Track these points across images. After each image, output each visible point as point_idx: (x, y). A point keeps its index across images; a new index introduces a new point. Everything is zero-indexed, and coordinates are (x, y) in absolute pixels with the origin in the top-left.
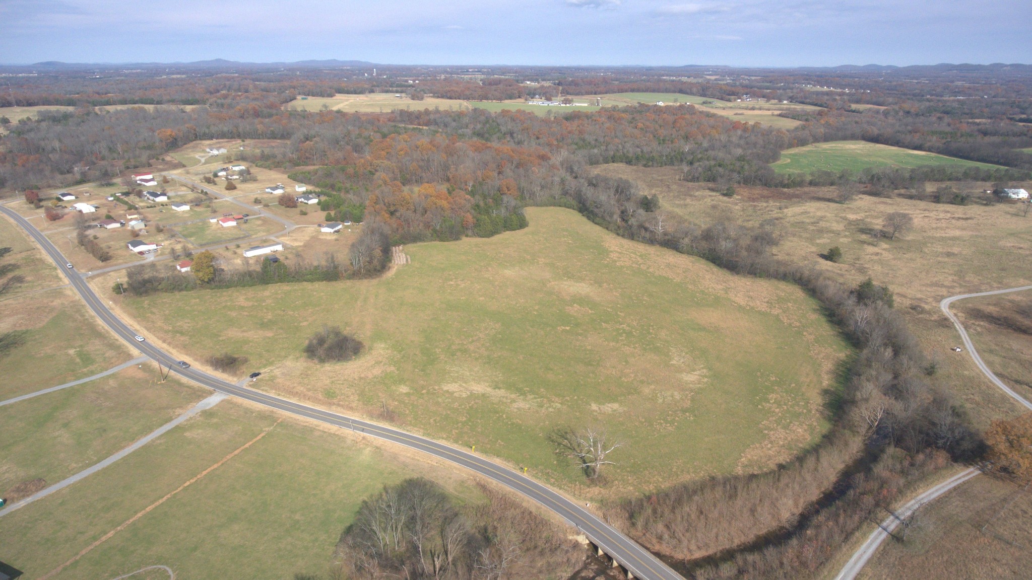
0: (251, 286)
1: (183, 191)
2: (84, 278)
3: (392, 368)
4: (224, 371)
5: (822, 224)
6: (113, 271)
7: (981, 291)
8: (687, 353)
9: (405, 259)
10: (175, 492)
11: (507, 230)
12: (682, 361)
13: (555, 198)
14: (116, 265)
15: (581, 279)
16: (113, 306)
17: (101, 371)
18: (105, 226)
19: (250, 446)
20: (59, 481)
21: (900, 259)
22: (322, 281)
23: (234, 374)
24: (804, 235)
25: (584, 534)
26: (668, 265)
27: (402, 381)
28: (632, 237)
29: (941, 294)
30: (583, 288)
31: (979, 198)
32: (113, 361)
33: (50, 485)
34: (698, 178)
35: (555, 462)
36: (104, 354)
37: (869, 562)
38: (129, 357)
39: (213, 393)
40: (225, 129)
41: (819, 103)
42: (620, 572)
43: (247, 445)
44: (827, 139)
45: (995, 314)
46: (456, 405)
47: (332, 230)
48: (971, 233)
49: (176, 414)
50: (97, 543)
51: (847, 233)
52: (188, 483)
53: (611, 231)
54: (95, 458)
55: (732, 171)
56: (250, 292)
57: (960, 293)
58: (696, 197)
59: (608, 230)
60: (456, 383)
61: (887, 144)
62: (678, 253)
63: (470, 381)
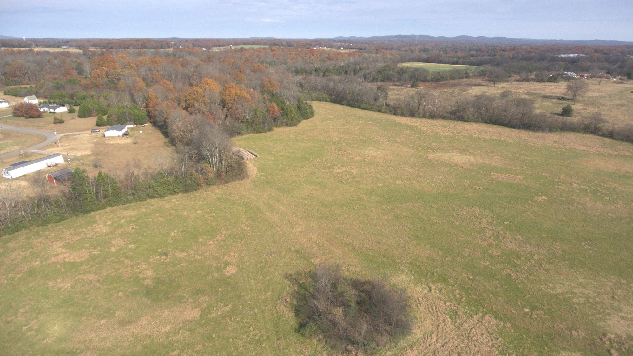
11: (304, 119)
47: (120, 133)
51: (540, 100)
53: (386, 113)
58: (394, 89)
59: (382, 112)
60: (609, 315)
61: (435, 63)
62: (464, 122)
63: (615, 304)
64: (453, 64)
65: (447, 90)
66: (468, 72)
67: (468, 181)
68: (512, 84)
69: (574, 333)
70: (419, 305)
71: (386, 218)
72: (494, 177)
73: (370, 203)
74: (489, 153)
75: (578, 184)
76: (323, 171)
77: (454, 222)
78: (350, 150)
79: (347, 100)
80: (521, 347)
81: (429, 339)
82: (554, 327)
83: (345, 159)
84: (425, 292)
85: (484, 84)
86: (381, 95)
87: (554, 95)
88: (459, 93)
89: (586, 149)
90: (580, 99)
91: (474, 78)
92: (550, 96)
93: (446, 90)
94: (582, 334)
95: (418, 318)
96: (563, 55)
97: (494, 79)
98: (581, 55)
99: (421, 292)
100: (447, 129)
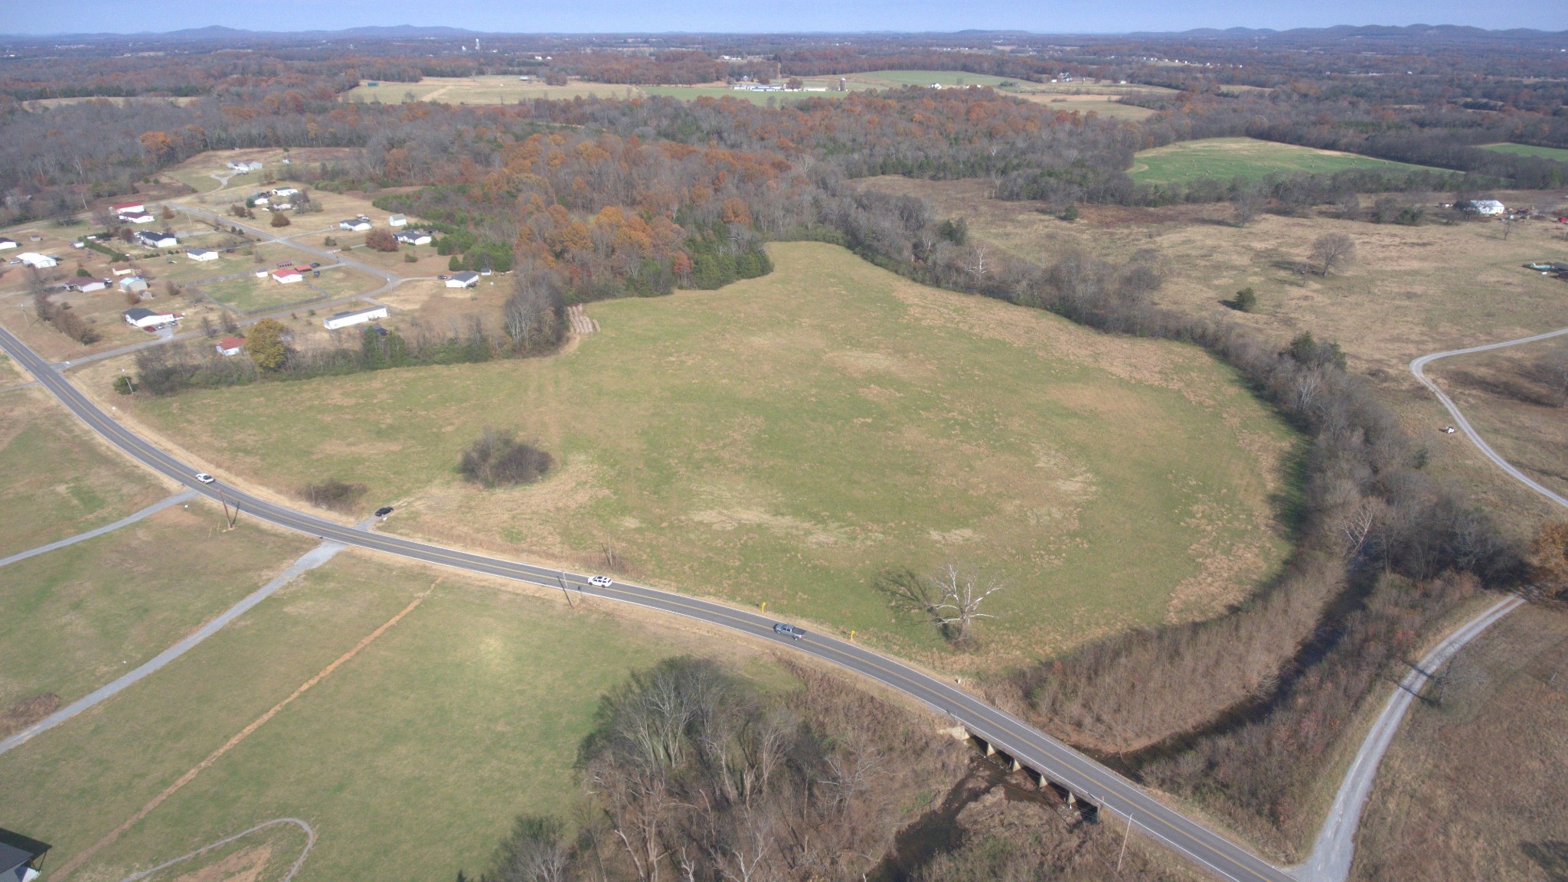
0: (348, 374)
1: (201, 230)
2: (59, 371)
3: (607, 492)
4: (331, 507)
5: (1217, 257)
6: (106, 359)
7: (1464, 347)
8: (1057, 451)
9: (590, 326)
10: (287, 701)
11: (743, 277)
12: (1053, 462)
13: (807, 228)
14: (110, 349)
15: (872, 347)
16: (119, 413)
17: (120, 517)
18: (79, 288)
19: (398, 622)
20: (82, 696)
21: (1340, 304)
22: (464, 362)
23: (349, 511)
24: (1194, 274)
25: (962, 724)
26: (1001, 323)
27: (625, 510)
28: (937, 283)
29: (1408, 352)
30: (878, 361)
31: (1436, 215)
32: (137, 499)
33: (68, 703)
34: (1018, 195)
35: (893, 621)
36: (120, 490)
37: (1395, 737)
38: (164, 493)
39: (320, 543)
40: (254, 132)
41: (1174, 83)
42: (1025, 778)
43: (393, 621)
44: (1196, 135)
45: (1489, 379)
46: (719, 543)
47: (464, 284)
48: (1435, 264)
49: (264, 578)
50: (171, 790)
51: (1257, 270)
52: (305, 687)
53: (903, 275)
54: (139, 656)
55: (1070, 182)
56: (349, 383)
57: (1435, 350)
62: (1010, 305)
64: (1325, 146)
68: (1295, 225)
95: (551, 481)
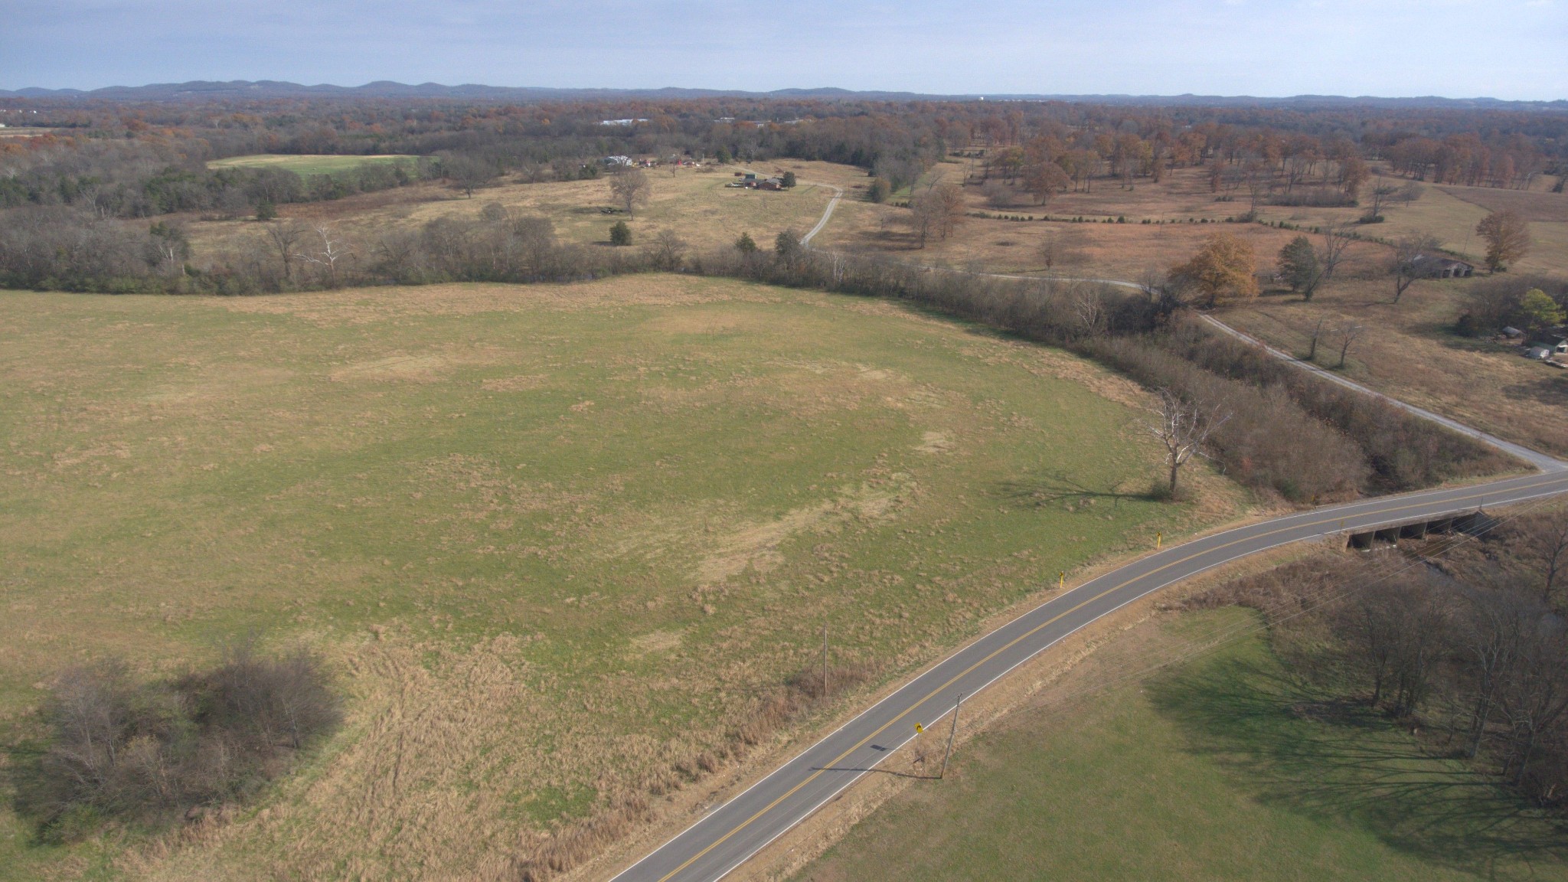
3: (506, 640)
15: (369, 355)
51: (568, 218)
58: (208, 231)
59: (181, 294)
60: (702, 558)
61: (317, 153)
62: (411, 287)
63: (710, 539)
64: (367, 152)
65: (357, 218)
66: (403, 170)
67: (433, 407)
68: (508, 191)
69: (650, 604)
70: (354, 672)
71: (242, 532)
72: (489, 387)
73: (188, 513)
74: (475, 342)
75: (646, 365)
76: (18, 473)
77: (411, 495)
78: (98, 405)
79: (54, 274)
80: (565, 660)
81: (386, 719)
82: (617, 608)
83: (87, 428)
84: (366, 643)
85: (447, 196)
86: (166, 248)
87: (594, 205)
88: (389, 221)
89: (659, 302)
90: (641, 208)
91: (421, 184)
92: (586, 209)
93: (354, 219)
94: (662, 600)
95: (357, 694)
96: (606, 122)
97: (467, 182)
98: (641, 120)
99: (356, 647)
100: (371, 308)
